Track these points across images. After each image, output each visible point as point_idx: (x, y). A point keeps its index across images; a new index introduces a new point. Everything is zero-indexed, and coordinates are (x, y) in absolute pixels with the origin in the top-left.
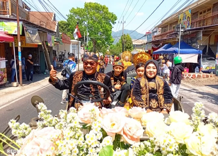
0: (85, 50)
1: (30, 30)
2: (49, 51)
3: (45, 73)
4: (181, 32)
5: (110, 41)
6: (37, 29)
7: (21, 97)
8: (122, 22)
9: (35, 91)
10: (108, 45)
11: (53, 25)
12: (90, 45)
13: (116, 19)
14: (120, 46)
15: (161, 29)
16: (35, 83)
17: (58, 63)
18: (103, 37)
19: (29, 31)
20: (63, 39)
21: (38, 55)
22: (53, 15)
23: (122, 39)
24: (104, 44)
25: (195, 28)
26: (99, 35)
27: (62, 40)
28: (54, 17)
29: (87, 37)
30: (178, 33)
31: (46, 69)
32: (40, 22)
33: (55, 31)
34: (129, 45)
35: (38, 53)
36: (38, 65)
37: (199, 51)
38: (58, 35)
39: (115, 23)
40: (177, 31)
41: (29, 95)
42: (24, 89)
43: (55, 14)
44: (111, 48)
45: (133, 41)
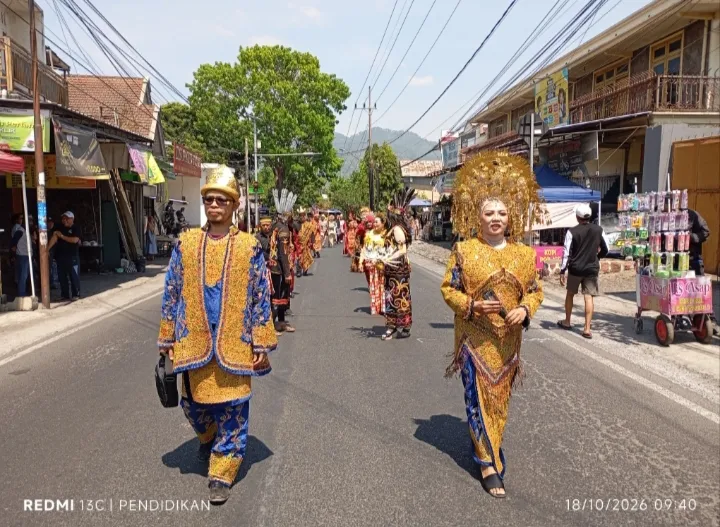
0: (250, 197)
1: (73, 135)
2: (133, 200)
3: (121, 270)
4: (535, 135)
5: (329, 166)
6: (94, 132)
7: (48, 338)
8: (367, 106)
9: (91, 320)
10: (322, 179)
11: (142, 119)
12: (266, 181)
13: (345, 96)
14: (364, 181)
15: (486, 126)
16: (87, 300)
17: (161, 238)
18: (305, 153)
19: (69, 138)
20: (177, 163)
21: (98, 213)
22: (144, 86)
23: (367, 159)
24: (312, 175)
25: (581, 123)
26: (293, 146)
27: (172, 164)
28: (146, 94)
29: (256, 156)
30: (526, 139)
31: (122, 257)
32: (101, 108)
33: (152, 136)
34: (388, 177)
35: (97, 205)
36: (96, 244)
37: (592, 193)
38: (158, 150)
39: (345, 108)
40: (522, 133)
41: (72, 331)
42: (55, 318)
43: (148, 84)
44: (334, 189)
45: (402, 164)
